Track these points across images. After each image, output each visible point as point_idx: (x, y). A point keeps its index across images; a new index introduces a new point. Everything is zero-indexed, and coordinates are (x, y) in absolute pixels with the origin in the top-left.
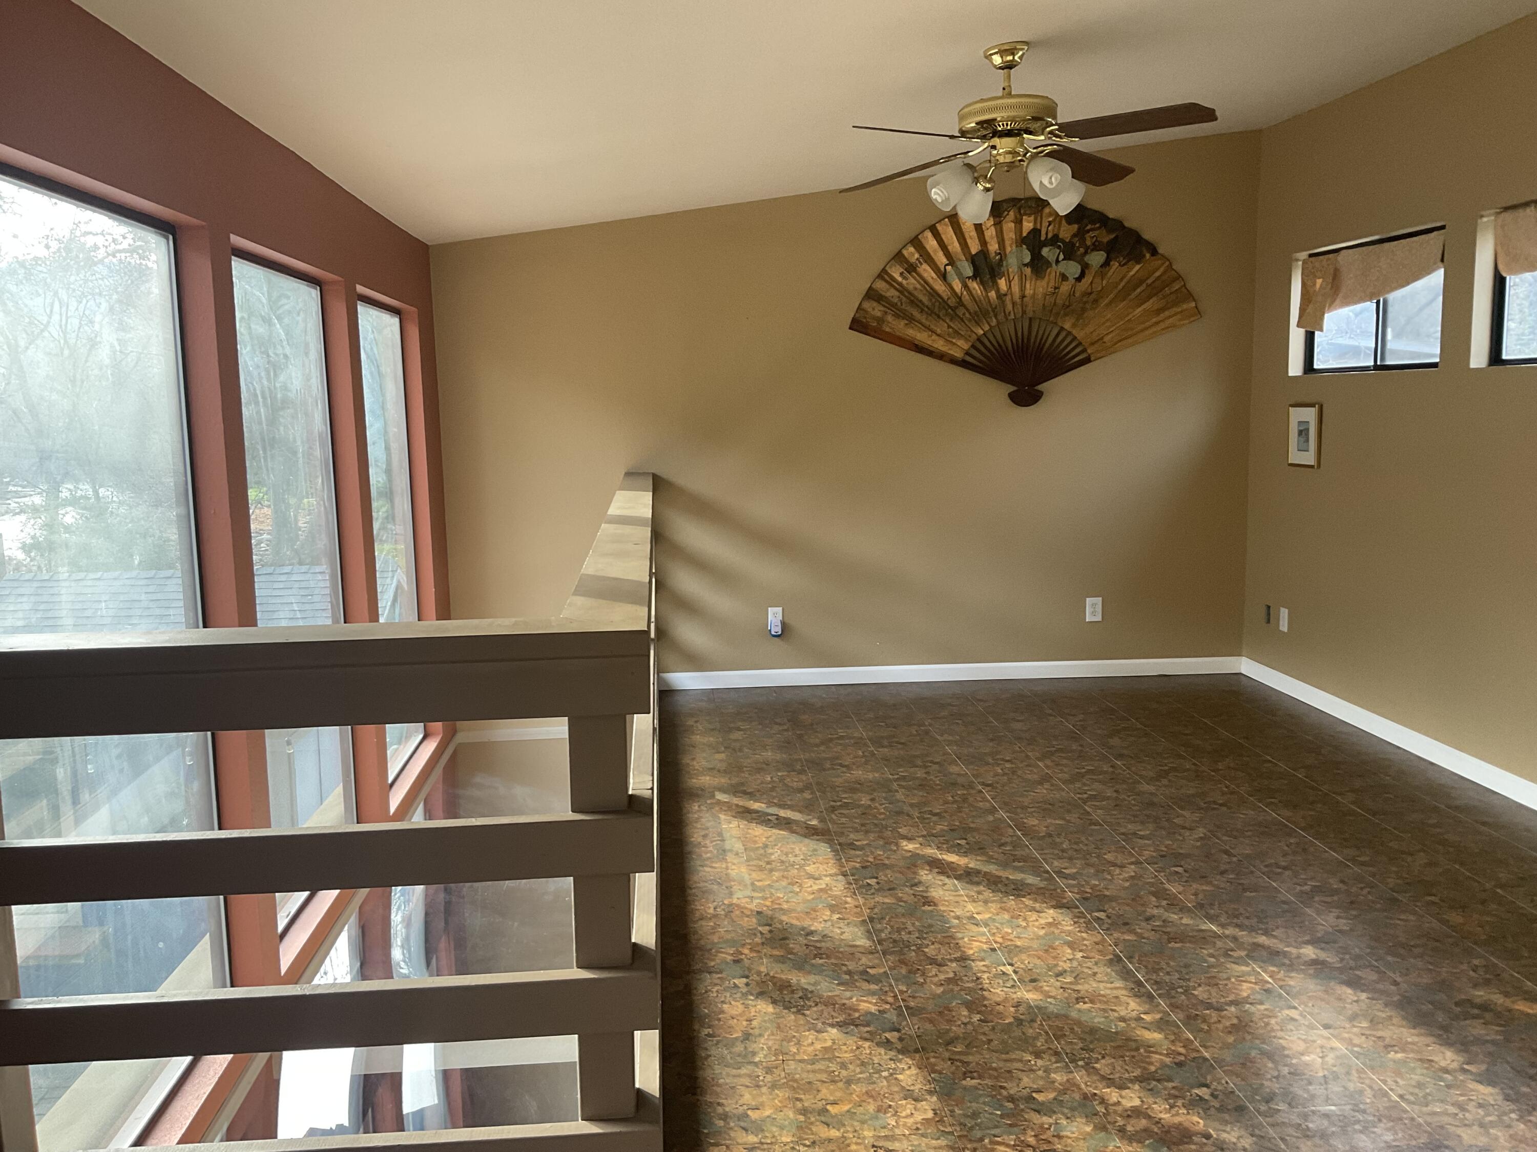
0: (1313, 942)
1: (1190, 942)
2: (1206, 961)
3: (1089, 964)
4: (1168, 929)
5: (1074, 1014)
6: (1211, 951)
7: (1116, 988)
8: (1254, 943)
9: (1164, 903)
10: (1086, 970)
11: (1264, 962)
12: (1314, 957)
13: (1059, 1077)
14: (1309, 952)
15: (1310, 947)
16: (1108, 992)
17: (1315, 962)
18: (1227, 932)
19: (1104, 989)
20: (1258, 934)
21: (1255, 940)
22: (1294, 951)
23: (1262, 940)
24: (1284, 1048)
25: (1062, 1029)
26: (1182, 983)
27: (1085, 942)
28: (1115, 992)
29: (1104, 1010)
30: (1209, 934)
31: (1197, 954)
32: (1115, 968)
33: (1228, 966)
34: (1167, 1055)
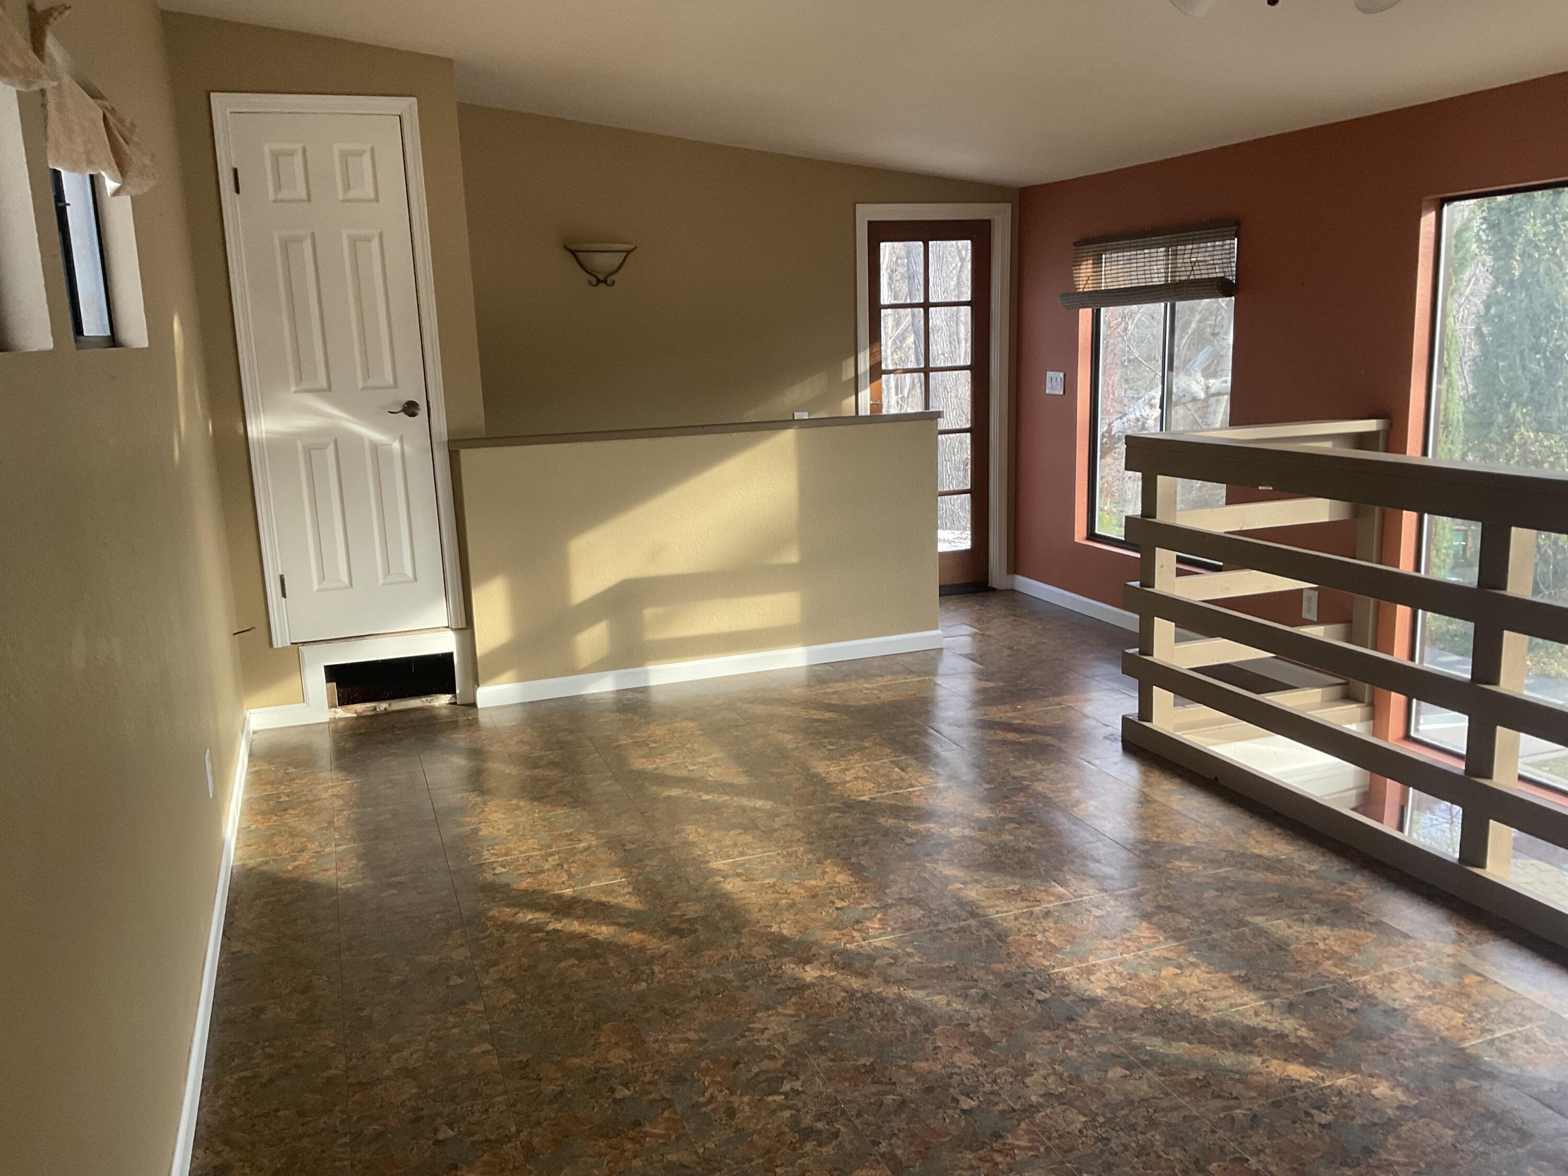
0: (801, 987)
1: (934, 970)
2: (916, 948)
3: (1026, 928)
4: (959, 984)
5: (1018, 880)
6: (912, 960)
7: (993, 906)
8: (866, 977)
9: (973, 1028)
10: (1025, 922)
11: (859, 954)
12: (808, 968)
13: (1007, 837)
14: (810, 974)
15: (808, 979)
16: (997, 902)
17: (807, 961)
18: (895, 989)
19: (1002, 905)
20: (861, 991)
21: (866, 981)
22: (827, 973)
23: (856, 983)
24: (851, 875)
25: (1021, 868)
26: (935, 920)
27: (1041, 953)
28: (991, 903)
29: (994, 886)
30: (915, 984)
31: (925, 954)
32: (1000, 927)
33: (894, 944)
34: (937, 860)
